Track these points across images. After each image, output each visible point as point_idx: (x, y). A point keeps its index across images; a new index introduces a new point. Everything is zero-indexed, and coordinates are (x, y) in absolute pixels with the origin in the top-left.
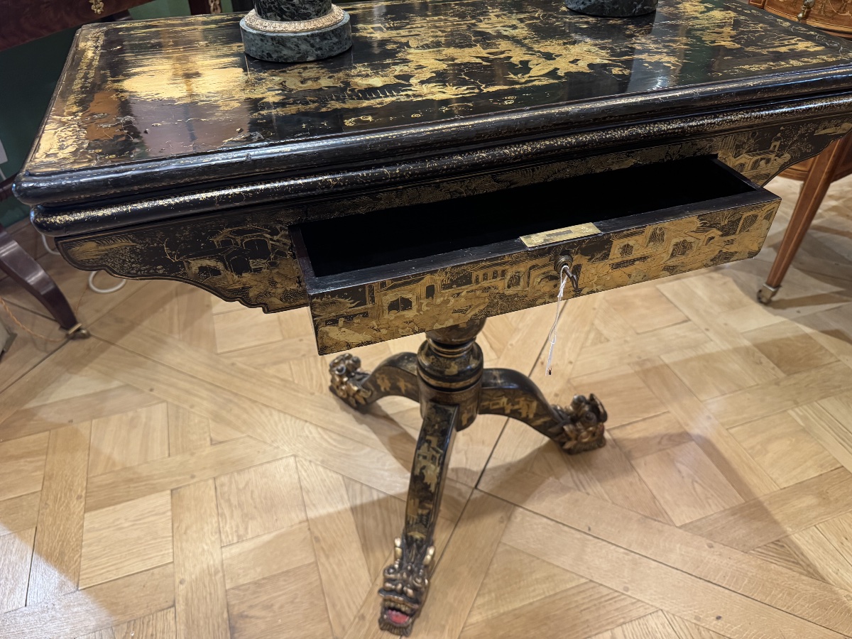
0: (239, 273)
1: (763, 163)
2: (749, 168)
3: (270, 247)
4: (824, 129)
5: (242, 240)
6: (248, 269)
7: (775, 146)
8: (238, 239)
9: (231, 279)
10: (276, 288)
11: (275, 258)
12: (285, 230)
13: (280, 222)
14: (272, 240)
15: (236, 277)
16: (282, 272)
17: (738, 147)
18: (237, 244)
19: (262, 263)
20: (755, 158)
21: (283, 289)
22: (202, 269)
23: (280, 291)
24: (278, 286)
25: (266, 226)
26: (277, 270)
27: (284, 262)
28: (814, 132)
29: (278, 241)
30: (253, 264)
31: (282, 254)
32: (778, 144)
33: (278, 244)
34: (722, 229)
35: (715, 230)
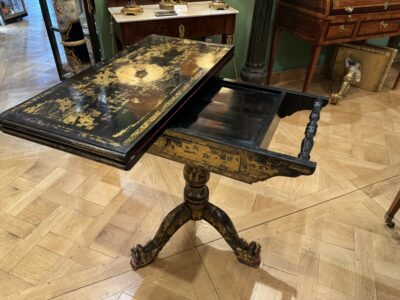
1: (264, 168)
2: (258, 168)
17: (250, 157)
20: (260, 165)
32: (270, 163)
34: (220, 156)
35: (217, 155)
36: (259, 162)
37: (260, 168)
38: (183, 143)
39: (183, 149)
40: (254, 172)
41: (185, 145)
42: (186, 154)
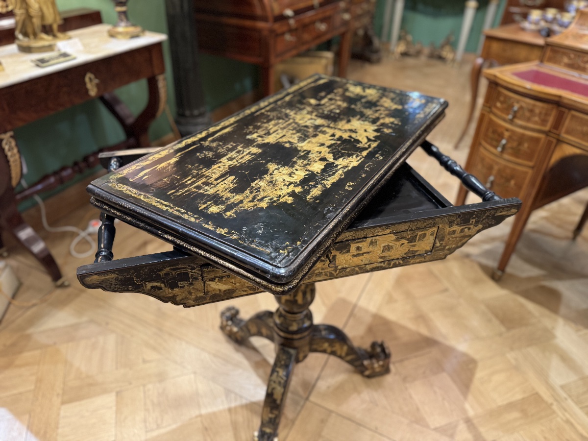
0: (172, 289)
1: (466, 230)
2: (459, 232)
3: (190, 276)
4: (501, 212)
5: (175, 273)
6: (177, 286)
7: (472, 222)
8: (174, 273)
9: (168, 292)
10: (191, 295)
11: (192, 281)
12: (199, 267)
13: (197, 264)
14: (191, 272)
15: (170, 291)
16: (195, 287)
17: (450, 222)
18: (172, 274)
19: (185, 283)
20: (462, 227)
21: (195, 296)
22: (152, 287)
23: (193, 297)
24: (193, 294)
25: (189, 266)
27: (197, 283)
28: (495, 214)
29: (195, 272)
30: (180, 284)
31: (196, 279)
32: (474, 220)
33: (194, 274)
34: (408, 240)
35: (404, 240)
36: (461, 224)
37: (462, 231)
38: (352, 245)
39: (352, 254)
40: (453, 241)
41: (356, 247)
42: (355, 259)
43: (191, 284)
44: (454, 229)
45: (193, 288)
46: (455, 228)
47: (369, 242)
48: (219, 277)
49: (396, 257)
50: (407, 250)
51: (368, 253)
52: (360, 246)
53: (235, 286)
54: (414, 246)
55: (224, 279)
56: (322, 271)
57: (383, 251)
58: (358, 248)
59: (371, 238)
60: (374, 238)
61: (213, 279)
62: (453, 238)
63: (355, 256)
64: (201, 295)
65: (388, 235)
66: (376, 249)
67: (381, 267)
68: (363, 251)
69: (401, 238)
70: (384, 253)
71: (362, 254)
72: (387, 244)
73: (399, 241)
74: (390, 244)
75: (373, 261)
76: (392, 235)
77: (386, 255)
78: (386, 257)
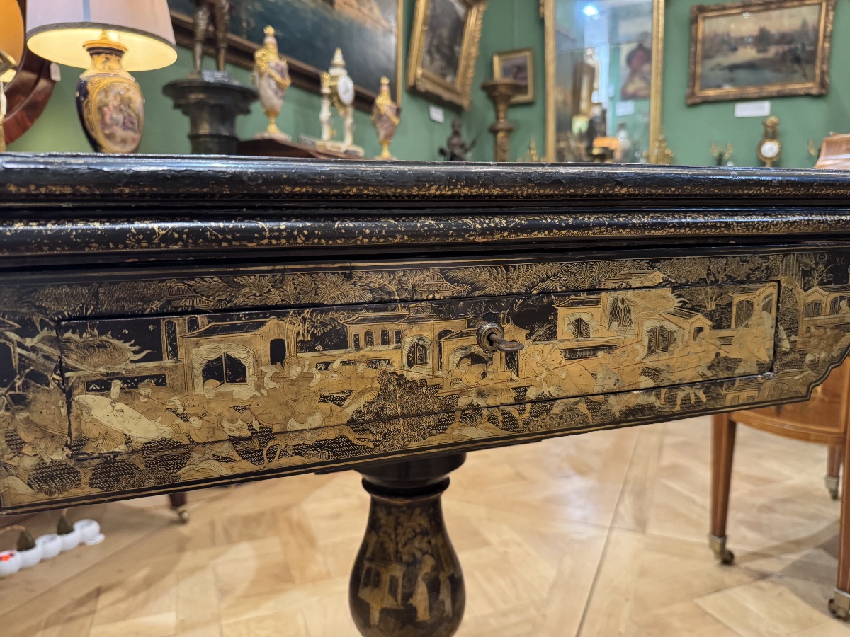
2: (828, 310)
3: (15, 361)
10: (19, 453)
11: (25, 386)
12: (50, 328)
13: (41, 309)
14: (21, 345)
16: (36, 419)
17: (805, 274)
20: (833, 295)
21: (35, 461)
23: (28, 462)
24: (26, 450)
25: (13, 315)
26: (25, 414)
27: (42, 397)
29: (33, 349)
31: (38, 378)
33: (32, 355)
34: (709, 315)
35: (700, 316)
36: (829, 283)
38: (562, 312)
39: (562, 346)
40: (820, 338)
41: (573, 319)
42: (575, 367)
43: (19, 401)
44: (816, 297)
45: (27, 419)
46: (818, 293)
47: (609, 306)
48: (124, 380)
49: (689, 375)
50: (713, 356)
51: (609, 348)
52: (585, 318)
53: (185, 426)
54: (727, 341)
55: (144, 390)
56: (482, 403)
57: (649, 348)
58: (580, 327)
59: (614, 294)
60: (621, 295)
61: (102, 386)
62: (818, 327)
63: (573, 354)
64: (60, 456)
65: (659, 291)
66: (631, 337)
67: (651, 407)
68: (596, 338)
69: (692, 309)
70: (654, 357)
71: (594, 350)
72: (658, 325)
73: (690, 317)
74: (668, 325)
75: (627, 382)
76: (667, 292)
77: (659, 365)
78: (662, 371)
